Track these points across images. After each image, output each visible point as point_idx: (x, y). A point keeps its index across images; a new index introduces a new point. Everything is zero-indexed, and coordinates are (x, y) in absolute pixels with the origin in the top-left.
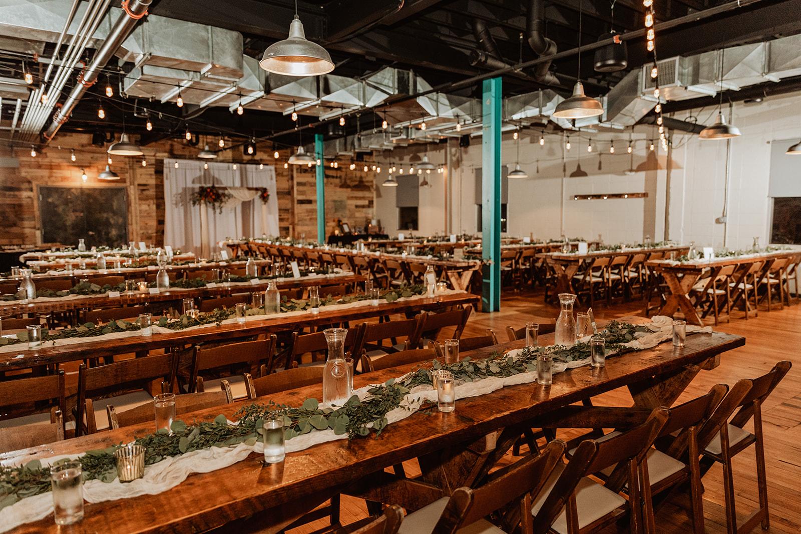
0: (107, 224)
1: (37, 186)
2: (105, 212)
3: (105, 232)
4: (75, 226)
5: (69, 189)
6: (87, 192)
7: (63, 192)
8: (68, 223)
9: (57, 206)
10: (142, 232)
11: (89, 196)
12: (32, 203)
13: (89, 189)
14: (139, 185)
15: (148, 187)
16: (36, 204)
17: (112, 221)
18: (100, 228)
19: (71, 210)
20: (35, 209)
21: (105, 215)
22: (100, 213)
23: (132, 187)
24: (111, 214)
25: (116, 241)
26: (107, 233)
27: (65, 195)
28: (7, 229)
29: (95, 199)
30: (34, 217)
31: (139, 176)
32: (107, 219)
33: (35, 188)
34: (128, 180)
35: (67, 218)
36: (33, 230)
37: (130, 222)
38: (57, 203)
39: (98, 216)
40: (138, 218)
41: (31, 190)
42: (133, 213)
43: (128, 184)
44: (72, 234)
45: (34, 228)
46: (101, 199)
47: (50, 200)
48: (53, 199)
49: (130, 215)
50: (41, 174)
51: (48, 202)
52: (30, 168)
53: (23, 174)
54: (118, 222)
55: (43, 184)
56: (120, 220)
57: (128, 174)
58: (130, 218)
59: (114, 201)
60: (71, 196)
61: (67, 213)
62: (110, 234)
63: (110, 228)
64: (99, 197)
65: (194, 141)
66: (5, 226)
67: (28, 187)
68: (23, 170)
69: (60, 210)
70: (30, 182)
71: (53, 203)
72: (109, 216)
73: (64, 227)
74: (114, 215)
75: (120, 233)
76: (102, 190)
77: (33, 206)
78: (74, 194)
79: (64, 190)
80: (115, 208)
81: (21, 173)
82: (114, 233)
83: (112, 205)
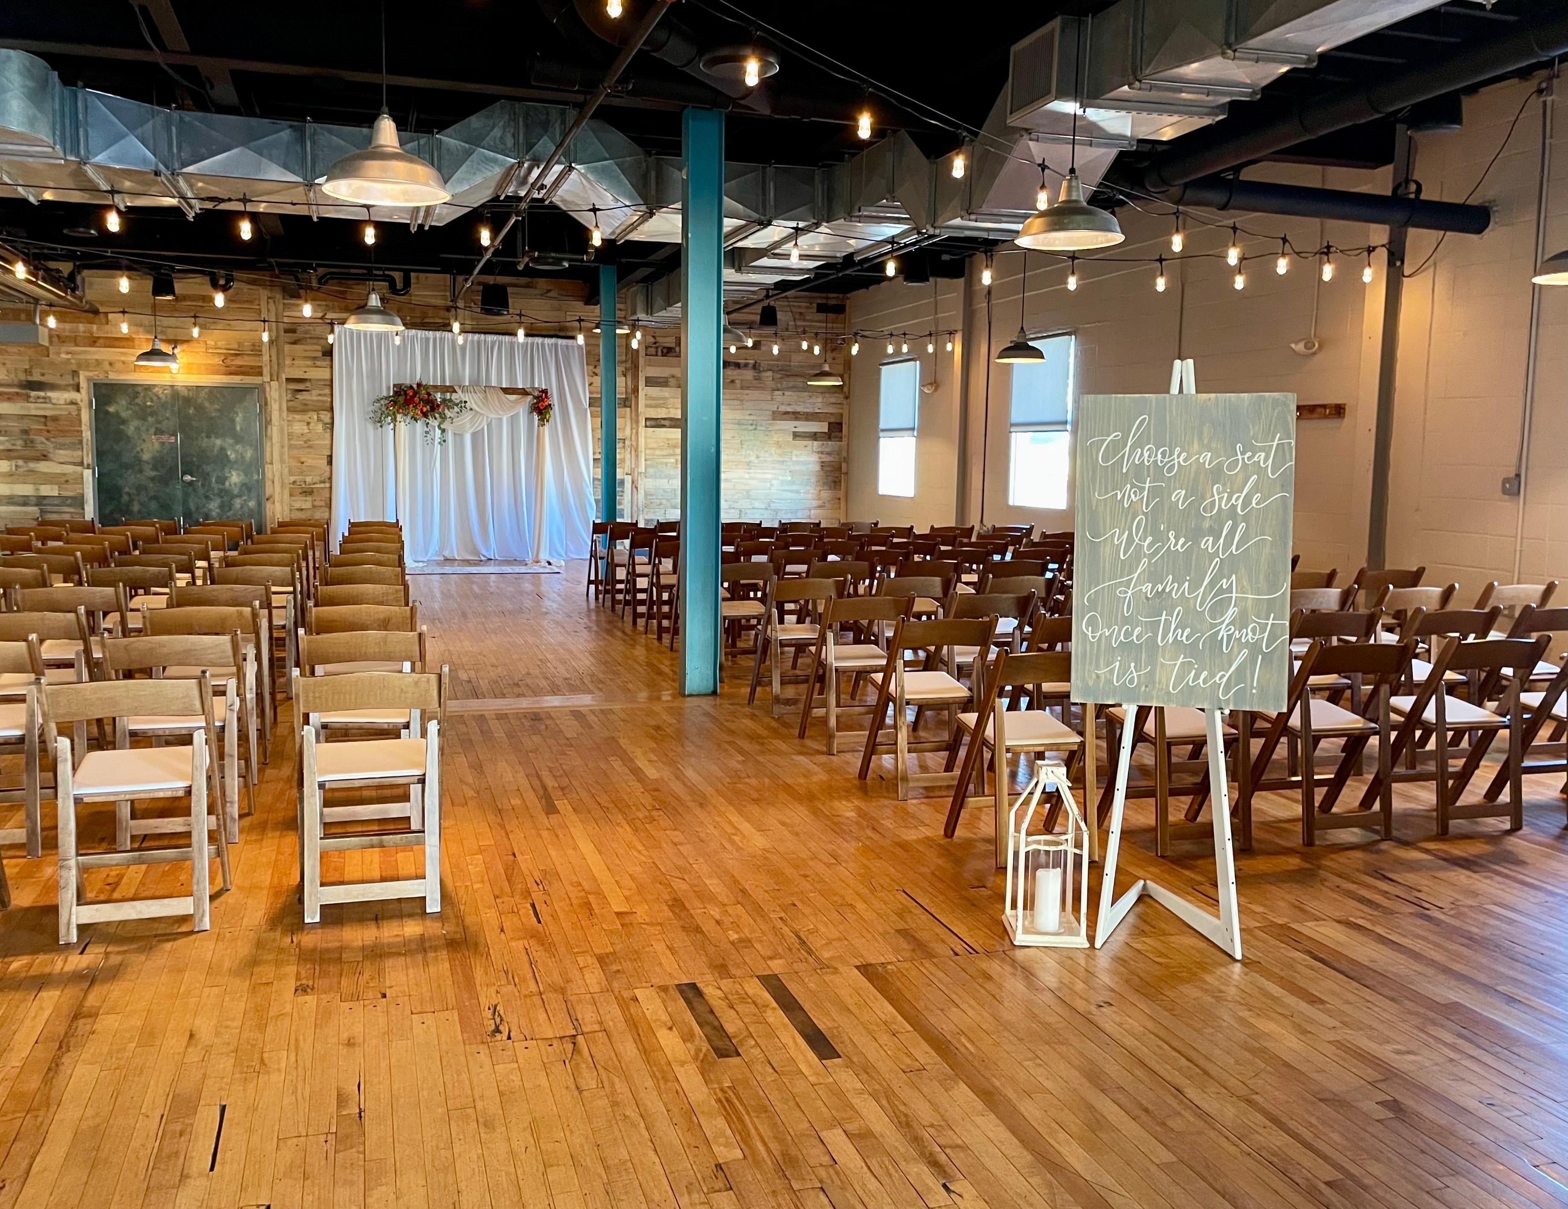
0: (222, 460)
1: (89, 380)
2: (217, 436)
3: (218, 477)
4: (158, 462)
5: (148, 388)
6: (185, 393)
7: (136, 395)
8: (146, 457)
9: (124, 422)
10: (292, 479)
11: (187, 401)
12: (79, 415)
14: (287, 379)
15: (308, 384)
16: (86, 416)
17: (232, 456)
18: (208, 468)
19: (153, 430)
20: (83, 428)
21: (218, 442)
22: (208, 437)
23: (274, 384)
24: (230, 441)
25: (239, 496)
26: (222, 480)
27: (138, 401)
28: (32, 465)
29: (200, 408)
30: (81, 442)
31: (288, 362)
32: (222, 449)
33: (83, 384)
34: (266, 371)
35: (144, 446)
36: (79, 469)
37: (268, 460)
38: (124, 414)
39: (205, 443)
40: (286, 449)
41: (78, 389)
42: (276, 439)
43: (266, 378)
44: (152, 479)
45: (81, 464)
46: (212, 409)
47: (112, 409)
48: (118, 407)
49: (269, 444)
50: (97, 357)
51: (107, 412)
52: (77, 345)
53: (64, 356)
54: (243, 457)
55: (100, 377)
56: (249, 454)
57: (266, 358)
58: (268, 449)
59: (237, 413)
60: (152, 401)
61: (144, 436)
62: (227, 483)
63: (227, 470)
64: (207, 404)
65: (399, 285)
66: (27, 459)
67: (71, 382)
68: (64, 349)
69: (131, 429)
70: (75, 373)
71: (117, 414)
72: (226, 445)
73: (137, 464)
74: (237, 442)
75: (247, 481)
76: (213, 391)
77: (80, 421)
78: (159, 398)
79: (139, 389)
80: (238, 428)
81: (58, 354)
82: (235, 478)
83: (233, 421)
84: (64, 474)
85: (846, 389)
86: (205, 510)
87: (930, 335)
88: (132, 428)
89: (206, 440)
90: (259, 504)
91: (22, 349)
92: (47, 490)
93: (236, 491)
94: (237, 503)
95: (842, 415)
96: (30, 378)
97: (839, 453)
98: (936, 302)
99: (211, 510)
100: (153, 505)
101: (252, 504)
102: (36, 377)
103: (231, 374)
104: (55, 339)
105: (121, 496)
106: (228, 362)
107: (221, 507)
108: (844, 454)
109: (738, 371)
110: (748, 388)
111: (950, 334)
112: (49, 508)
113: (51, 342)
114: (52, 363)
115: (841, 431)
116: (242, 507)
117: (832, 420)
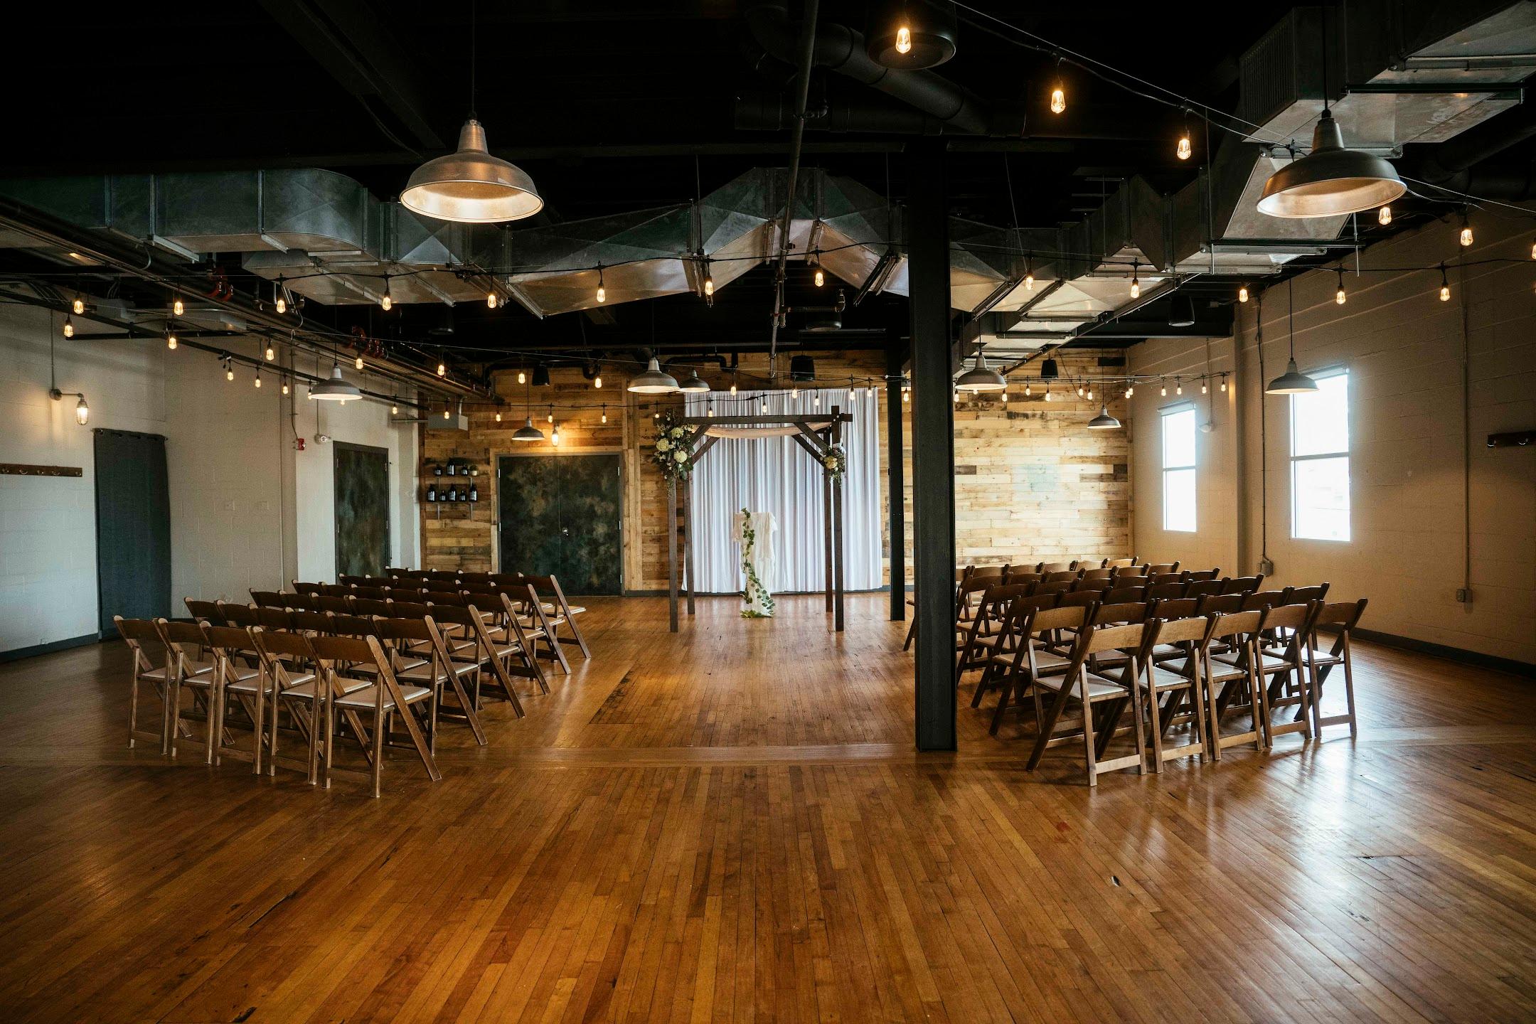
0: (592, 515)
1: (496, 455)
2: (587, 495)
3: (588, 529)
4: (544, 518)
5: (538, 459)
6: (564, 462)
7: (530, 465)
8: (535, 514)
9: (520, 487)
10: (645, 529)
11: (565, 470)
12: (489, 483)
13: (566, 457)
14: (642, 448)
16: (493, 484)
17: (598, 510)
18: (581, 522)
19: (540, 493)
20: (492, 492)
21: (588, 500)
22: (581, 497)
23: (631, 451)
24: (597, 499)
25: (603, 544)
26: (591, 531)
27: (531, 470)
28: (456, 523)
29: (575, 474)
30: (490, 504)
31: (642, 432)
32: (592, 506)
33: (492, 459)
34: (625, 441)
35: (535, 505)
36: (487, 525)
37: (626, 513)
38: (521, 481)
39: (579, 501)
40: (639, 504)
41: (488, 463)
42: (632, 496)
43: (625, 447)
44: (540, 532)
45: (489, 521)
46: (583, 474)
47: (512, 477)
48: (517, 475)
49: (626, 500)
50: (503, 437)
51: (508, 479)
52: (488, 429)
53: (479, 437)
54: (607, 512)
55: (504, 452)
56: (611, 508)
57: (625, 431)
58: (626, 505)
59: (602, 476)
60: (540, 470)
61: (535, 497)
62: (595, 533)
63: (594, 523)
64: (580, 470)
65: (729, 364)
66: (452, 518)
67: (484, 457)
68: (480, 432)
69: (525, 494)
70: (487, 451)
71: (515, 481)
72: (594, 502)
73: (529, 520)
74: (602, 500)
75: (610, 531)
76: (586, 460)
77: (489, 487)
78: (546, 467)
79: (532, 461)
80: (603, 488)
81: (475, 436)
82: (601, 529)
83: (599, 484)
84: (478, 530)
85: (1128, 434)
86: (578, 557)
87: (1203, 376)
88: (526, 492)
89: (579, 499)
90: (619, 551)
91: (451, 434)
92: (465, 542)
93: (601, 540)
94: (602, 549)
95: (1126, 457)
96: (456, 456)
97: (1125, 492)
98: (1209, 348)
99: (582, 556)
100: (540, 553)
101: (613, 550)
102: (460, 455)
103: (599, 445)
104: (474, 425)
105: (517, 545)
106: (597, 435)
107: (590, 553)
108: (1130, 493)
109: (1026, 421)
110: (1036, 436)
111: (1224, 375)
112: (467, 557)
113: (470, 427)
114: (471, 444)
115: (1126, 472)
116: (606, 553)
117: (1117, 462)
